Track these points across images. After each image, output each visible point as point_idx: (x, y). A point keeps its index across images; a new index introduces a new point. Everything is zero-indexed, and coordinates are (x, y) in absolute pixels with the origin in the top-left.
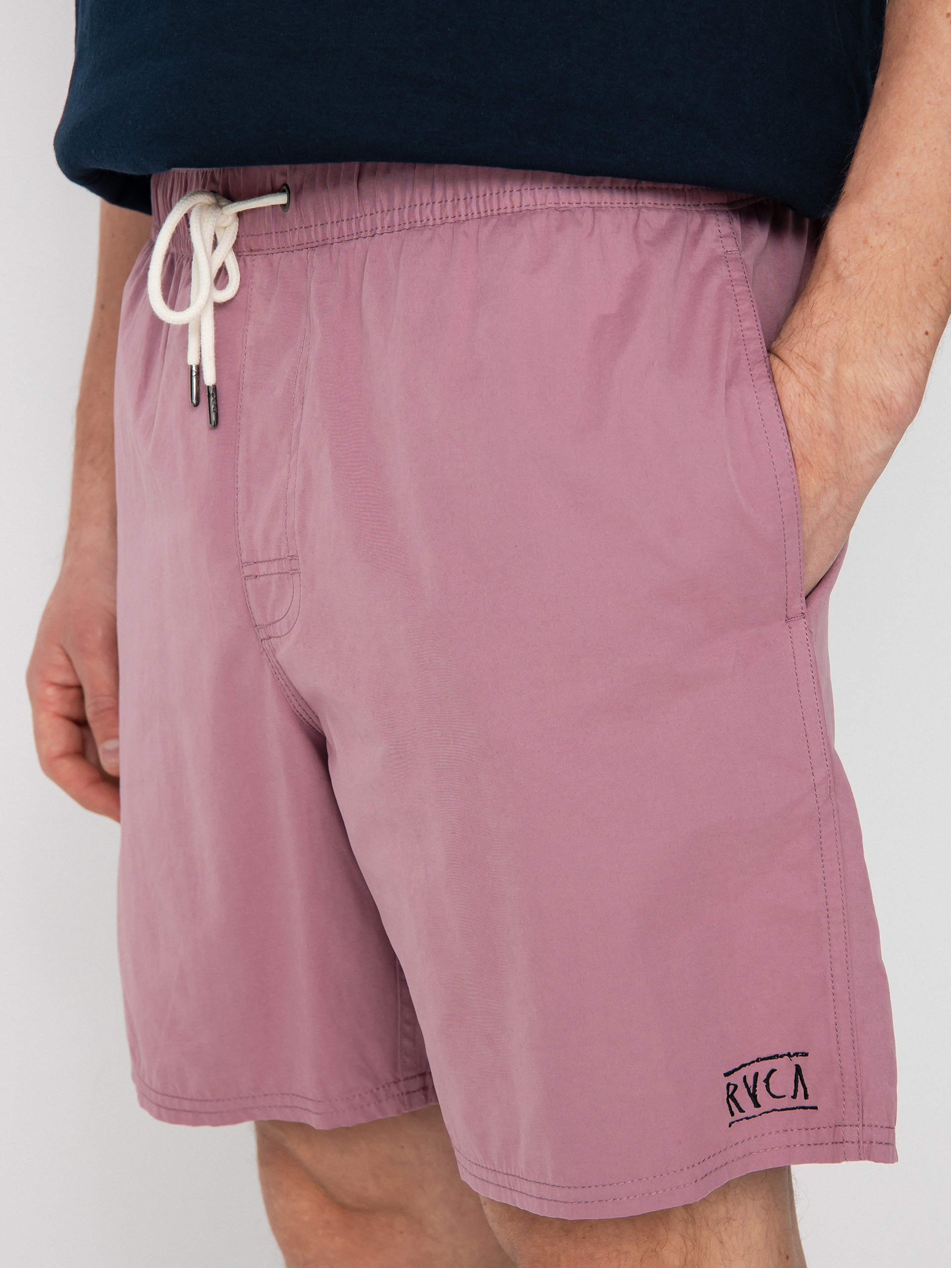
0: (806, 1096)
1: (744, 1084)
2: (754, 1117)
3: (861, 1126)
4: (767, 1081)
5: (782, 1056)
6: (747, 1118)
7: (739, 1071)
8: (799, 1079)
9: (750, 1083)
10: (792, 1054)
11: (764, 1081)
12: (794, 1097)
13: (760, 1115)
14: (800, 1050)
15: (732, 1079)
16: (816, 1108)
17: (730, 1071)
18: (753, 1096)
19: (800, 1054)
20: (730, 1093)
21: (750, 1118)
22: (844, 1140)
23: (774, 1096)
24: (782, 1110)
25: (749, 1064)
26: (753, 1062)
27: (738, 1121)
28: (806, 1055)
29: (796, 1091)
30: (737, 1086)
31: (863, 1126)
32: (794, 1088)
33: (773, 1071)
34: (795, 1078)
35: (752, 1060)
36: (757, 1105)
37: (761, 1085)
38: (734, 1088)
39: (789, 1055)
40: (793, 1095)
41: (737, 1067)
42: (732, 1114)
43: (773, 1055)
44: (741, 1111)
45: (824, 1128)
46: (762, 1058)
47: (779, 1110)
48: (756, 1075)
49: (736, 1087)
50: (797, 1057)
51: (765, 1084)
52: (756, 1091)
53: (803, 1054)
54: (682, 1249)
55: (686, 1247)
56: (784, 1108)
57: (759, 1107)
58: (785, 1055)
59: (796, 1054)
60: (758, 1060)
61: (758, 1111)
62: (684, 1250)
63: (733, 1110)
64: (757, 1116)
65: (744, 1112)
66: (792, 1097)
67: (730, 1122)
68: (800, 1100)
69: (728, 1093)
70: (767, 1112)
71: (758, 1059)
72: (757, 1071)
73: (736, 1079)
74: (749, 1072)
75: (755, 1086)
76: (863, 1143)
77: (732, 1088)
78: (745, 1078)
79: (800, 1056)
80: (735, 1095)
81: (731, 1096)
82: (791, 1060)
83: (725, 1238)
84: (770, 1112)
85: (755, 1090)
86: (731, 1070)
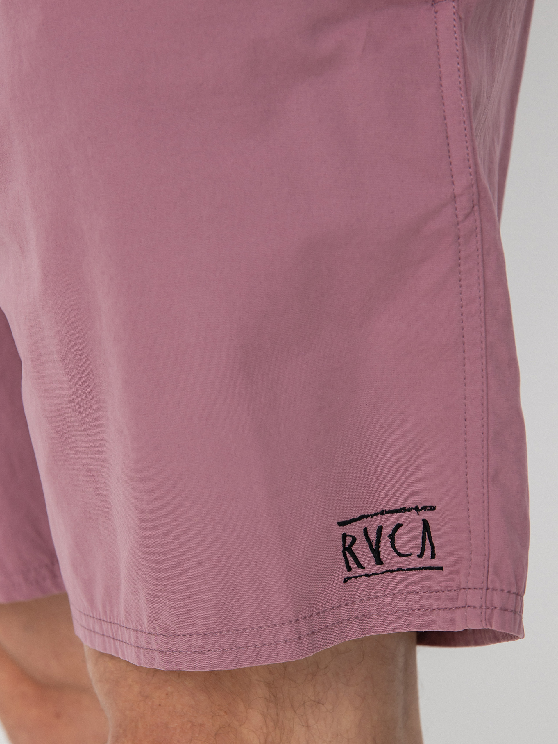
0: (433, 556)
1: (364, 537)
2: (375, 574)
3: (484, 589)
4: (392, 536)
5: (409, 510)
6: (367, 575)
7: (358, 522)
8: (427, 536)
9: (373, 537)
10: (420, 508)
11: (389, 536)
12: (420, 556)
13: (383, 573)
14: (428, 504)
15: (348, 529)
16: (441, 569)
17: (346, 521)
18: (376, 553)
19: (428, 508)
20: (347, 546)
21: (371, 575)
22: (466, 604)
23: (399, 554)
24: (408, 570)
25: (372, 516)
26: (376, 514)
27: (356, 577)
28: (433, 508)
29: (423, 549)
30: (356, 539)
31: (487, 589)
32: (421, 546)
33: (399, 526)
34: (423, 536)
35: (376, 512)
36: (379, 562)
37: (385, 541)
38: (352, 541)
39: (417, 509)
40: (419, 554)
41: (356, 516)
42: (349, 569)
43: (399, 508)
44: (360, 566)
45: (449, 591)
46: (387, 510)
47: (404, 570)
48: (380, 529)
49: (354, 540)
50: (425, 511)
51: (390, 540)
52: (380, 546)
53: (431, 508)
54: (261, 728)
55: (267, 726)
56: (410, 567)
57: (381, 564)
58: (412, 509)
59: (424, 508)
60: (382, 513)
61: (379, 569)
62: (265, 731)
63: (350, 565)
64: (378, 574)
65: (364, 568)
66: (418, 555)
67: (345, 577)
68: (427, 561)
69: (344, 545)
70: (392, 571)
71: (383, 511)
72: (380, 525)
73: (355, 530)
74: (372, 525)
75: (378, 541)
76: (486, 609)
77: (349, 540)
78: (366, 530)
79: (429, 510)
80: (354, 548)
81: (348, 550)
82: (418, 514)
83: (311, 721)
84: (395, 571)
85: (378, 546)
86: (348, 519)
